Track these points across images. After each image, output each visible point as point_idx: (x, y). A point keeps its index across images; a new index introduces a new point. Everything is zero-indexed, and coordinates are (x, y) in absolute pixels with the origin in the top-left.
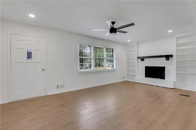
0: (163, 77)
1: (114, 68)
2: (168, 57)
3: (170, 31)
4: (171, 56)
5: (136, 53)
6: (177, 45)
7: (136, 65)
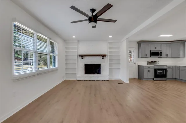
0: (99, 73)
1: (57, 66)
2: (103, 56)
3: (110, 37)
4: (105, 55)
5: (77, 50)
6: (110, 48)
7: (77, 63)
